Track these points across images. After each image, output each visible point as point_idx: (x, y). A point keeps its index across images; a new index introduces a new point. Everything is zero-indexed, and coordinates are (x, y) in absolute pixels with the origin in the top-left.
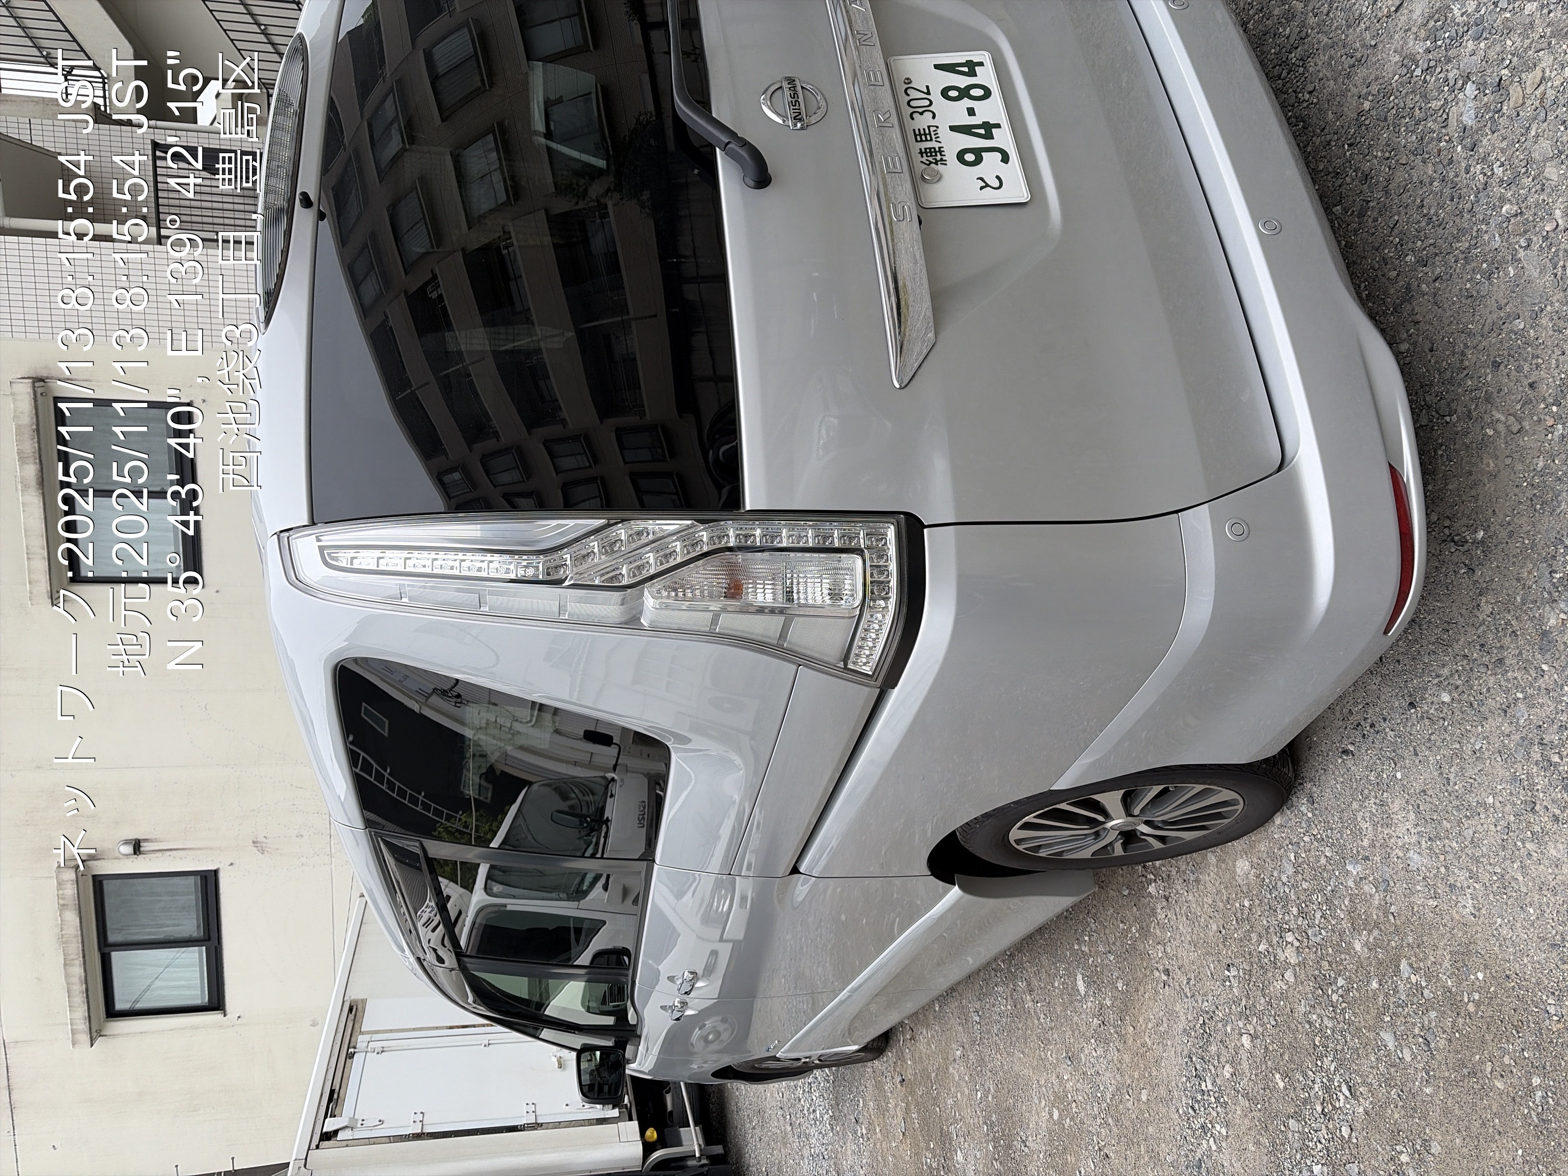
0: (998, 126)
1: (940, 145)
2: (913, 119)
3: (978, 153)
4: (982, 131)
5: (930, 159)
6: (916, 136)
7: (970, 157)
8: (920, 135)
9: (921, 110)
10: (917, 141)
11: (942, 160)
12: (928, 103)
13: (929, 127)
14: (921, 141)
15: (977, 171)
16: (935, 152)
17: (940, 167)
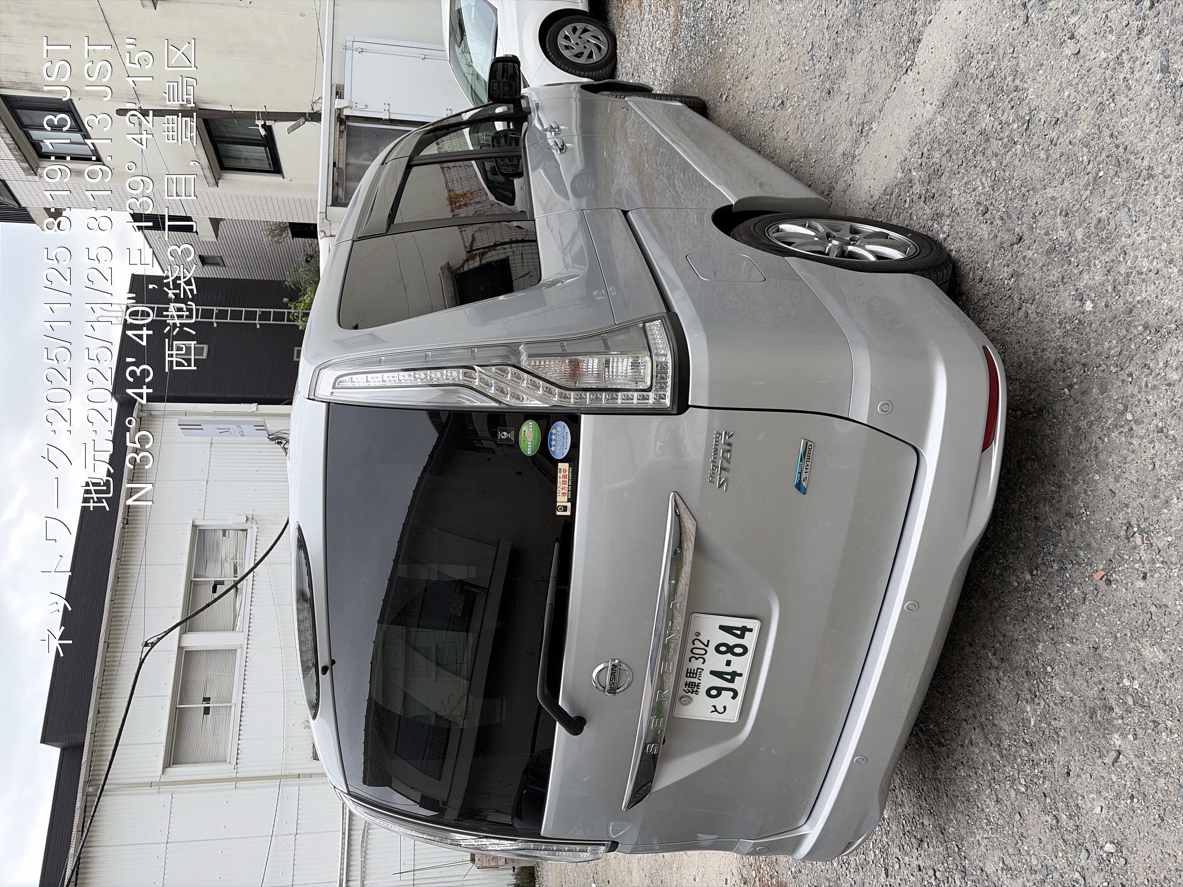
0: (740, 675)
1: (699, 682)
2: (690, 661)
3: (720, 690)
4: (729, 677)
5: (690, 689)
6: (687, 672)
7: (714, 692)
8: (690, 673)
9: (697, 656)
10: (687, 676)
11: (696, 691)
12: (704, 652)
13: (698, 669)
14: (690, 677)
15: (714, 701)
16: (695, 685)
17: (693, 695)
